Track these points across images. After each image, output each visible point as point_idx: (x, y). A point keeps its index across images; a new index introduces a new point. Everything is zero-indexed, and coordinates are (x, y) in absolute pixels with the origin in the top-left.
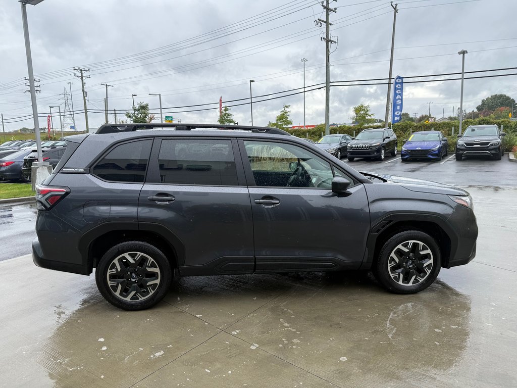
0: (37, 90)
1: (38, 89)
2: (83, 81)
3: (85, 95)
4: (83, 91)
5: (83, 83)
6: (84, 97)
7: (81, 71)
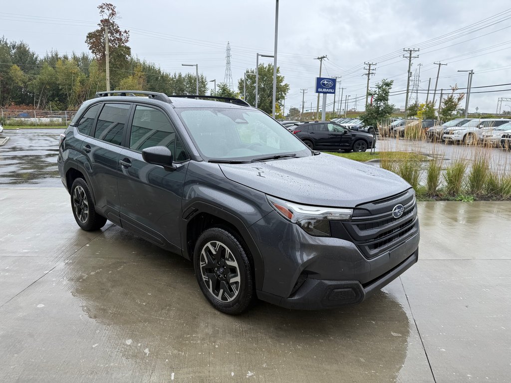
0: (372, 73)
1: (374, 72)
2: (410, 61)
3: (410, 76)
4: (409, 71)
5: (410, 64)
6: (409, 78)
7: (411, 51)
